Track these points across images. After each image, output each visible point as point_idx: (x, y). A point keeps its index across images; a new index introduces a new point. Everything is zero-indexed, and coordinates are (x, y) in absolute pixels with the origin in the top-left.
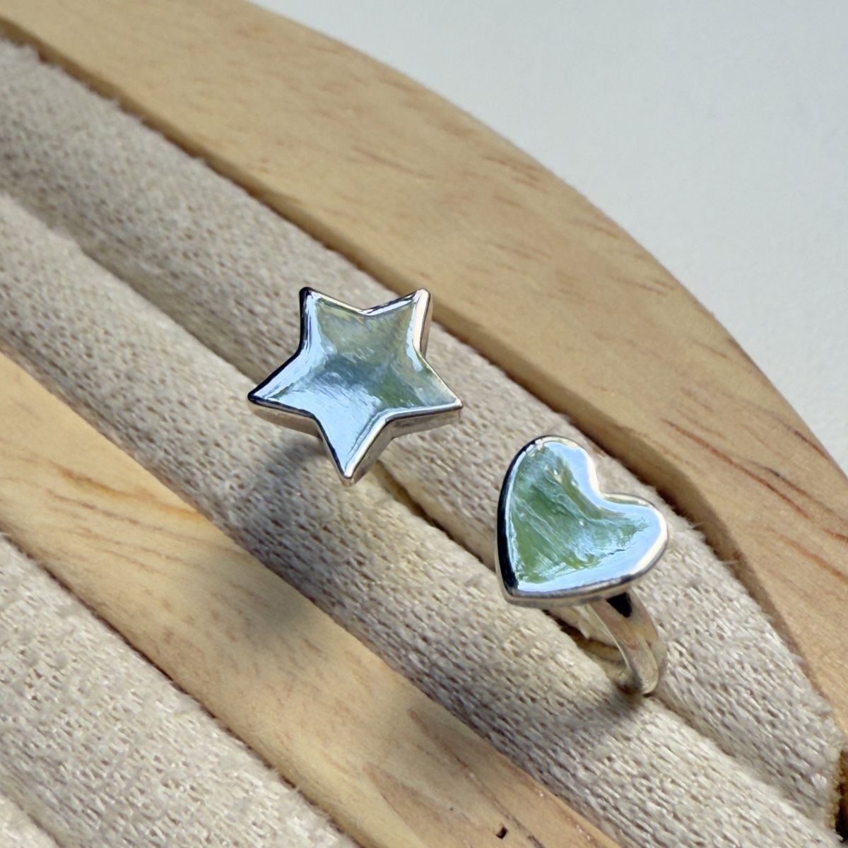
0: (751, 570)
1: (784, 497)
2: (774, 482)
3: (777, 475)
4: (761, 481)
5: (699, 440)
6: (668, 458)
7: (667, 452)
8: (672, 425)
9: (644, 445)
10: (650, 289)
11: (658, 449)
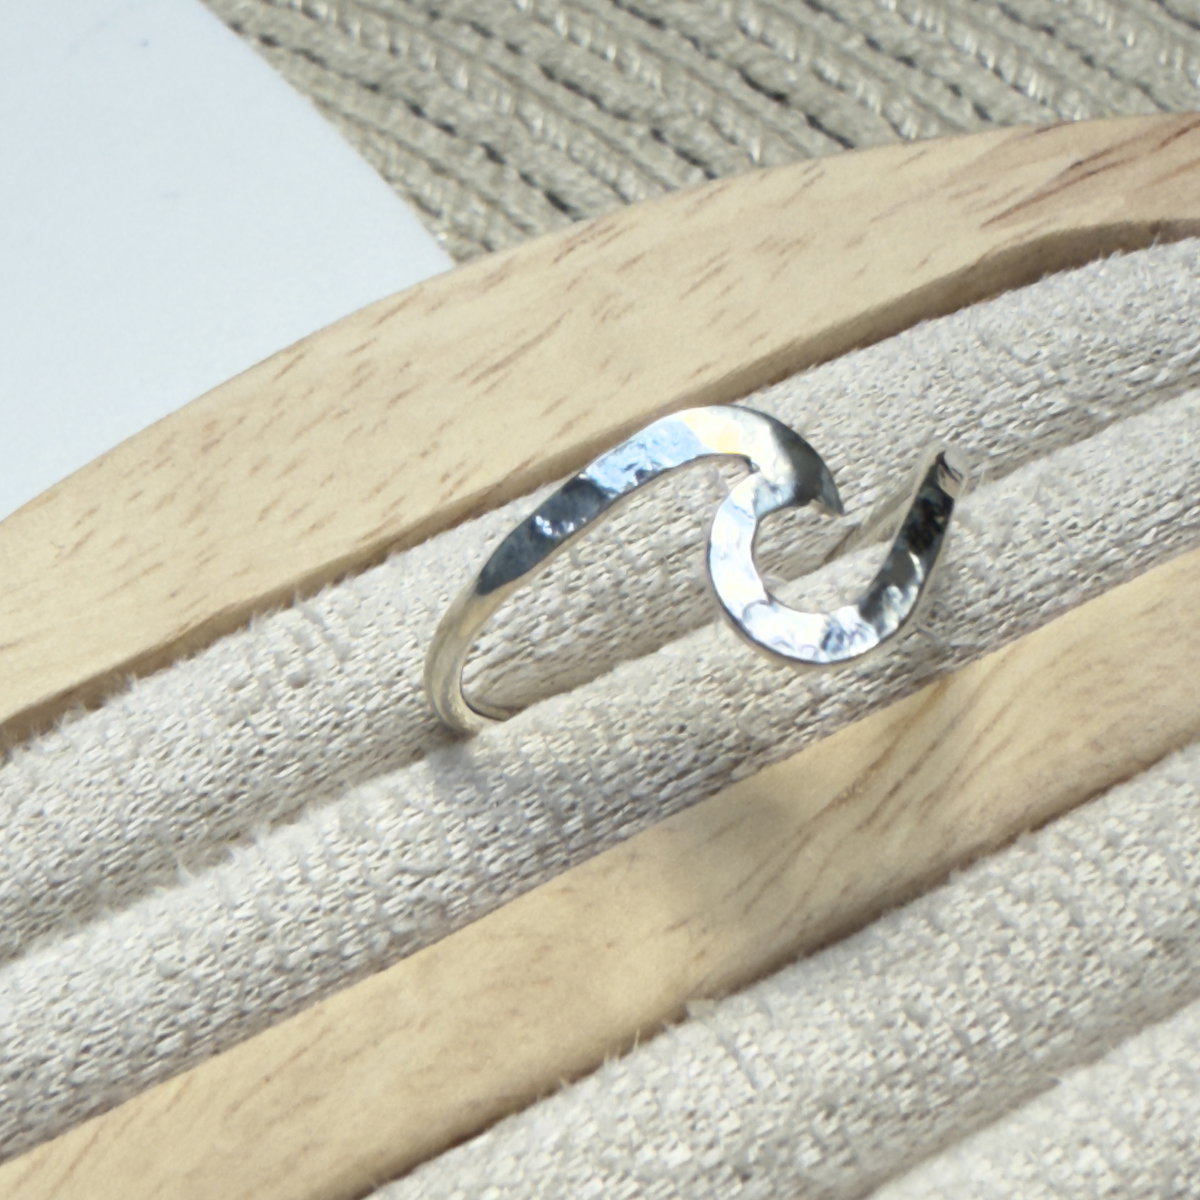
0: (1177, 222)
1: (1105, 168)
2: (1089, 167)
3: (1079, 164)
4: (1083, 177)
5: (1018, 207)
6: (1029, 238)
7: (1021, 237)
8: (991, 221)
9: (1005, 252)
10: (812, 181)
11: (1017, 243)
